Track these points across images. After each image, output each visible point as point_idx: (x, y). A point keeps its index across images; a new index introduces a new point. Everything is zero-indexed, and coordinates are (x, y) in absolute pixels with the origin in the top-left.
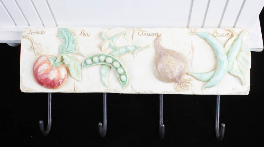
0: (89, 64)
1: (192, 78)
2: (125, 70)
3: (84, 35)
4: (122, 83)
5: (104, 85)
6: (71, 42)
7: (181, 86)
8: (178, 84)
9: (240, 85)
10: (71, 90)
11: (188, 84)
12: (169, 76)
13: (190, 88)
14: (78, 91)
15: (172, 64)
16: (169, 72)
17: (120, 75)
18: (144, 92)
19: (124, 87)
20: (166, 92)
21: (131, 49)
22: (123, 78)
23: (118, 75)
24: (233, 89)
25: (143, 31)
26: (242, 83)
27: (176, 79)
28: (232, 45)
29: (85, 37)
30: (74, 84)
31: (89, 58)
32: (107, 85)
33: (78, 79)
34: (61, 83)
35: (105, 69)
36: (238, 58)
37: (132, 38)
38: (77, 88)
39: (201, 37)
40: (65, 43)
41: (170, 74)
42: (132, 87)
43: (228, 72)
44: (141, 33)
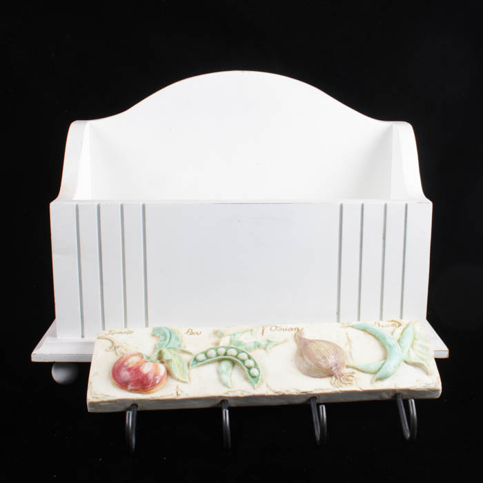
0: (201, 360)
1: (354, 371)
2: (257, 361)
3: (192, 333)
4: (252, 380)
5: (225, 385)
6: (173, 339)
7: (341, 381)
8: (336, 377)
9: (425, 376)
10: (172, 394)
11: (351, 378)
12: (321, 363)
13: (354, 382)
14: (182, 396)
15: (323, 349)
16: (320, 358)
17: (249, 368)
18: (287, 391)
19: (256, 385)
20: (320, 389)
21: (263, 343)
22: (254, 371)
23: (246, 370)
24: (417, 381)
25: (276, 327)
26: (427, 373)
27: (331, 368)
28: (402, 334)
29: (192, 336)
30: (177, 388)
31: (202, 353)
32: (230, 385)
33: (184, 380)
34: (158, 382)
35: (225, 366)
36: (414, 347)
37: (263, 334)
38: (182, 391)
39: (358, 329)
40: (165, 340)
41: (323, 361)
42: (267, 386)
43: (405, 362)
44: (274, 328)
